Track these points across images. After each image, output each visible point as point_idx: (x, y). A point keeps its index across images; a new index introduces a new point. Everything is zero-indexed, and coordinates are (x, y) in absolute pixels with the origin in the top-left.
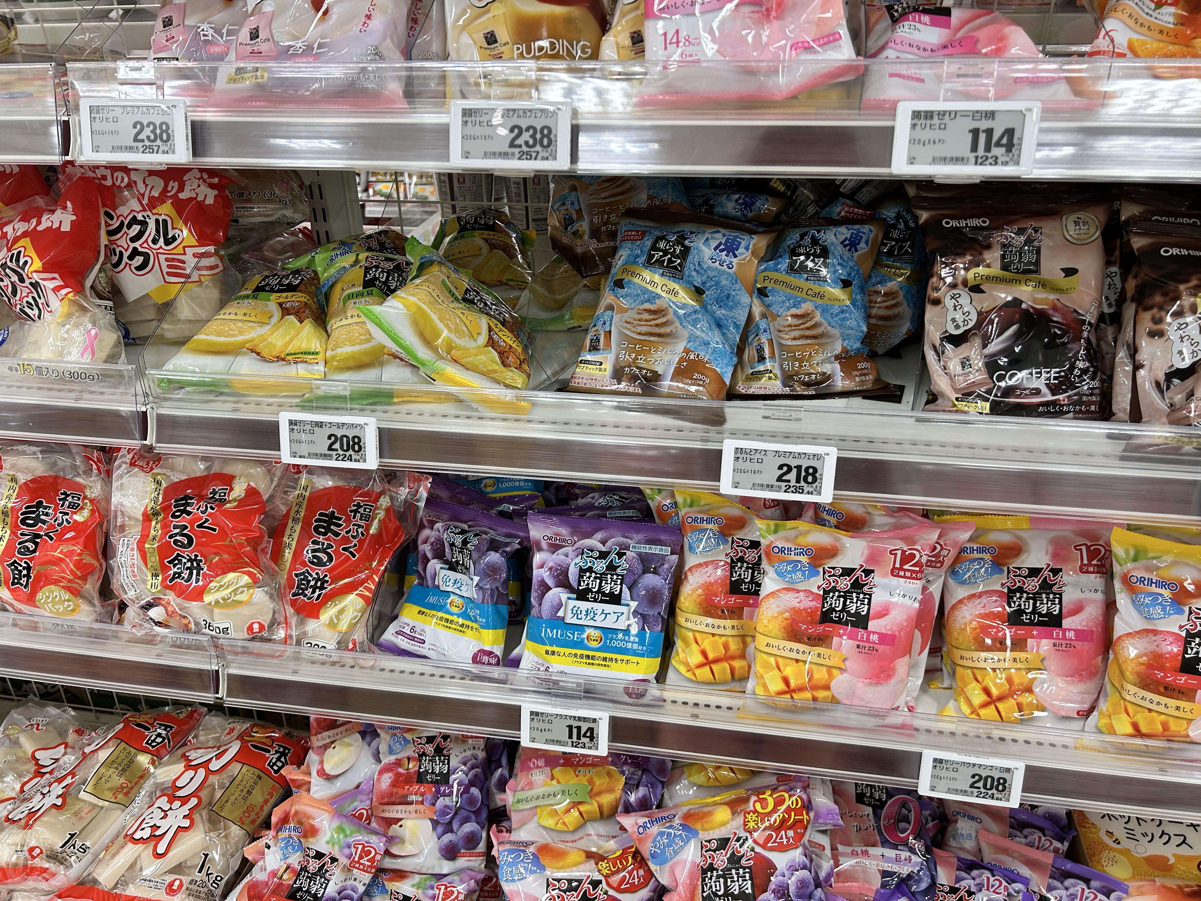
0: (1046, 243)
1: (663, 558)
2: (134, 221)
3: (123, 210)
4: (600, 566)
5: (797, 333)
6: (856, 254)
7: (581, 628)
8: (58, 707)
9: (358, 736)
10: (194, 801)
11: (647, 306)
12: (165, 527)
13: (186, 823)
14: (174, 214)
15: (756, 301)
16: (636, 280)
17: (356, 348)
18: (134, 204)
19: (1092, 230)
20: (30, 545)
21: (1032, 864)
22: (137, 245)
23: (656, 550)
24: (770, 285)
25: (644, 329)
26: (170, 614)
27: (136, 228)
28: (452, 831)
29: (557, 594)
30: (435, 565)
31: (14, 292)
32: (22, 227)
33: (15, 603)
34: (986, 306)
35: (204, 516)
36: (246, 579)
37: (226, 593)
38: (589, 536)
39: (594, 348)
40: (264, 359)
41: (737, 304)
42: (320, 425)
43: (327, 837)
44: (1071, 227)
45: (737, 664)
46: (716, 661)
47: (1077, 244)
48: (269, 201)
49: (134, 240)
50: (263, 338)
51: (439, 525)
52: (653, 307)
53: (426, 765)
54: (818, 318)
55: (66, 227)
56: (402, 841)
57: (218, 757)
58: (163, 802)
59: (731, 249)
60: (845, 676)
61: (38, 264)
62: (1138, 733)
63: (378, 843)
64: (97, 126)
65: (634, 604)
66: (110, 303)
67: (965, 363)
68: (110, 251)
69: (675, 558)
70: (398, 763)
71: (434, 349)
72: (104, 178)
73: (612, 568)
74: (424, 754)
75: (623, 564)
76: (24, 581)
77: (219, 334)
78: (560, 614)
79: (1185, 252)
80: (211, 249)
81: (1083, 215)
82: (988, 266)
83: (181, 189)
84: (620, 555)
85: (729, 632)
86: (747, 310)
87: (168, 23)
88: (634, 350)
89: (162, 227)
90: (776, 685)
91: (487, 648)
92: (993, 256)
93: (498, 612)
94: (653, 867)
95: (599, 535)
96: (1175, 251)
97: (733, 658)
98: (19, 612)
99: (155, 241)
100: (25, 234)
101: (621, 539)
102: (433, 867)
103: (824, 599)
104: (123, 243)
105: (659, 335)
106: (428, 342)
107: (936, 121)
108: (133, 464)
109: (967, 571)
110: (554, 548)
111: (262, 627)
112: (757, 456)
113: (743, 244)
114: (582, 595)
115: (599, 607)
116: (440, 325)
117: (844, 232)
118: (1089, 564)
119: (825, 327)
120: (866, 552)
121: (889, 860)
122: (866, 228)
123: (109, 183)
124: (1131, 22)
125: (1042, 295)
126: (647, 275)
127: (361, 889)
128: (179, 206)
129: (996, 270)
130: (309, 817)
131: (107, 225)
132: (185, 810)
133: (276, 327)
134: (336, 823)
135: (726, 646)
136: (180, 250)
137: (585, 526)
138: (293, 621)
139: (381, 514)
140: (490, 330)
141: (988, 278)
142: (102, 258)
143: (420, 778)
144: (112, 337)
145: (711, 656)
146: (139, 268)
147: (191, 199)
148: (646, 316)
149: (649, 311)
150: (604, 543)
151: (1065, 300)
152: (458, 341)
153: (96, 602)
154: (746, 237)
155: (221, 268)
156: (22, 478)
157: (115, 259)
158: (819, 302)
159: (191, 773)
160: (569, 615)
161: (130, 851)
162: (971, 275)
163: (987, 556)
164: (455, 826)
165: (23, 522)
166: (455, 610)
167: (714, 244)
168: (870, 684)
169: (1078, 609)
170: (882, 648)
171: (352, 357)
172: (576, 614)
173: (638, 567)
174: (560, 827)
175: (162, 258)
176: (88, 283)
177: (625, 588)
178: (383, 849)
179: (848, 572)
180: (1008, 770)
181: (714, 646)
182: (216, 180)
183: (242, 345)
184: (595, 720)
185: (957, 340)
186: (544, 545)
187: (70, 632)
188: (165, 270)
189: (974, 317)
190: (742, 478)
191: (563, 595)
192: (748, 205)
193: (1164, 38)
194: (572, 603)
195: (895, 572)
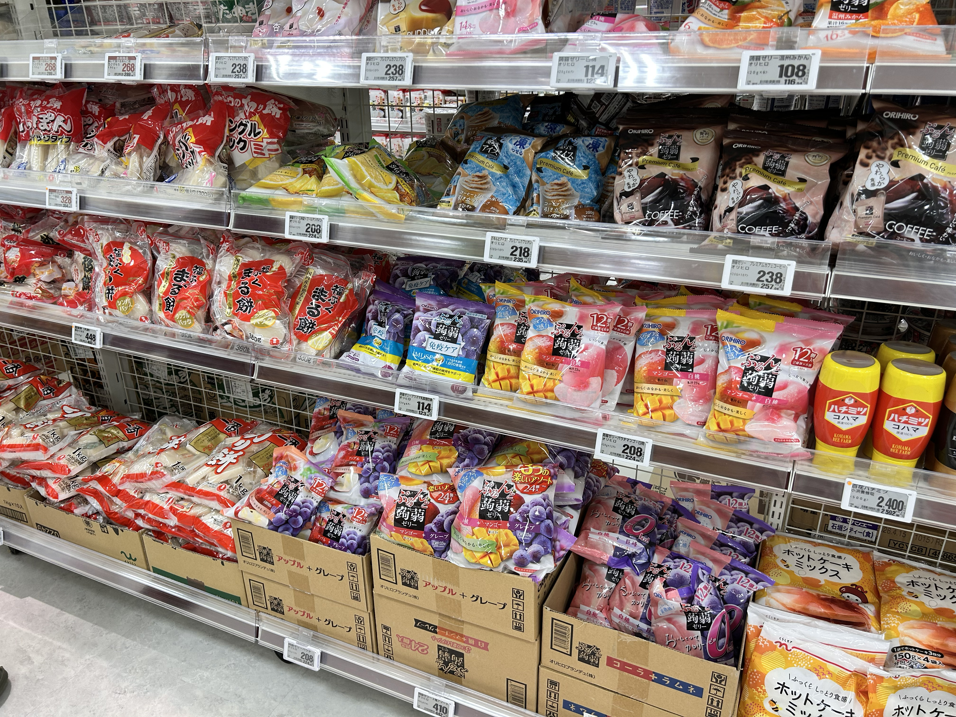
0: (683, 144)
1: (482, 320)
2: (241, 124)
3: (237, 119)
4: (448, 322)
5: (555, 193)
6: (597, 154)
7: (434, 354)
8: (189, 420)
9: (333, 434)
10: (241, 453)
11: (478, 174)
12: (238, 283)
13: (235, 461)
14: (260, 121)
15: (534, 174)
16: (473, 159)
17: (331, 187)
18: (242, 115)
19: (710, 137)
20: (177, 291)
21: (715, 561)
22: (241, 136)
23: (479, 316)
24: (544, 167)
25: (474, 186)
26: (234, 328)
27: (242, 127)
28: (369, 482)
29: (423, 334)
30: (372, 323)
31: (184, 157)
32: (190, 123)
33: (166, 320)
34: (645, 176)
35: (256, 278)
36: (273, 314)
37: (261, 320)
38: (446, 306)
39: (448, 195)
40: (289, 193)
41: (524, 175)
42: (303, 218)
43: (301, 472)
44: (698, 135)
45: (514, 381)
46: (503, 379)
47: (702, 145)
48: (312, 122)
49: (240, 133)
50: (291, 184)
51: (376, 302)
52: (480, 174)
53: (362, 447)
54: (570, 185)
55: (209, 124)
56: (341, 484)
57: (259, 437)
58: (226, 451)
59: (522, 144)
60: (562, 385)
61: (193, 139)
62: (721, 430)
63: (328, 482)
64: (219, 66)
65: (463, 344)
66: (226, 166)
67: (631, 206)
68: (229, 139)
69: (488, 321)
70: (349, 445)
71: (360, 183)
72: (231, 102)
73: (454, 324)
74: (362, 440)
75: (460, 322)
76: (171, 308)
77: (271, 180)
78: (424, 345)
79: (745, 146)
80: (276, 140)
81: (707, 130)
82: (651, 155)
83: (264, 109)
84: (460, 317)
85: (511, 362)
86: (529, 178)
87: (261, 23)
88: (466, 195)
89: (253, 128)
90: (528, 389)
91: (388, 364)
92: (654, 150)
93: (397, 347)
94: (459, 494)
95: (451, 307)
96: (740, 145)
97: (512, 377)
98: (167, 326)
99: (250, 135)
100: (190, 126)
101: (462, 310)
102: (356, 500)
103: (555, 341)
104: (236, 136)
105: (481, 189)
106: (359, 182)
107: (570, 62)
108: (228, 250)
109: (644, 336)
110: (426, 311)
111: (278, 341)
112: (502, 241)
113: (529, 142)
114: (437, 337)
115: (445, 344)
116: (366, 173)
117: (589, 141)
118: (711, 335)
119: (573, 191)
120: (578, 315)
121: (621, 542)
122: (603, 139)
123: (232, 104)
124: (703, 19)
125: (676, 171)
126: (481, 157)
127: (315, 504)
128: (263, 117)
129: (655, 158)
130: (294, 460)
131: (230, 126)
132: (236, 456)
133: (299, 179)
134: (307, 466)
135: (509, 371)
136: (260, 140)
137: (446, 301)
138: (295, 342)
139: (347, 292)
140: (397, 182)
141: (650, 162)
142: (224, 142)
143: (359, 453)
144: (222, 179)
145: (500, 376)
146: (242, 149)
147: (268, 114)
148: (476, 179)
149: (479, 177)
150: (453, 311)
151: (689, 175)
152: (376, 184)
153: (203, 322)
154: (531, 138)
155: (280, 151)
156: (178, 256)
157: (231, 144)
158: (570, 177)
159: (243, 441)
160: (429, 346)
161: (206, 469)
162: (641, 159)
163: (656, 330)
164: (371, 479)
165: (175, 278)
166: (376, 345)
167: (514, 142)
168: (575, 390)
169: (702, 361)
170: (582, 369)
171: (327, 191)
172: (432, 346)
173: (468, 324)
174: (418, 472)
175: (252, 143)
176: (217, 154)
177: (460, 335)
178: (330, 484)
179: (569, 326)
180: (643, 443)
181: (503, 369)
182: (282, 106)
183: (280, 186)
184: (431, 400)
185: (627, 194)
186: (421, 309)
187: (190, 339)
188: (253, 150)
189: (638, 181)
190: (494, 253)
191: (427, 335)
192: (553, 129)
193: (720, 26)
194: (431, 340)
195: (593, 327)
